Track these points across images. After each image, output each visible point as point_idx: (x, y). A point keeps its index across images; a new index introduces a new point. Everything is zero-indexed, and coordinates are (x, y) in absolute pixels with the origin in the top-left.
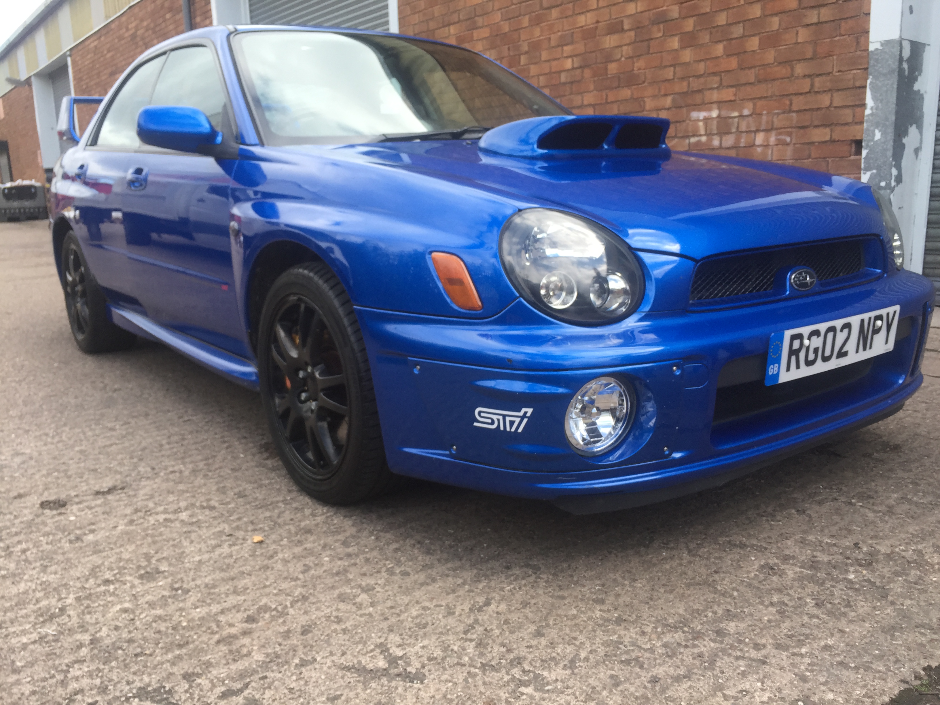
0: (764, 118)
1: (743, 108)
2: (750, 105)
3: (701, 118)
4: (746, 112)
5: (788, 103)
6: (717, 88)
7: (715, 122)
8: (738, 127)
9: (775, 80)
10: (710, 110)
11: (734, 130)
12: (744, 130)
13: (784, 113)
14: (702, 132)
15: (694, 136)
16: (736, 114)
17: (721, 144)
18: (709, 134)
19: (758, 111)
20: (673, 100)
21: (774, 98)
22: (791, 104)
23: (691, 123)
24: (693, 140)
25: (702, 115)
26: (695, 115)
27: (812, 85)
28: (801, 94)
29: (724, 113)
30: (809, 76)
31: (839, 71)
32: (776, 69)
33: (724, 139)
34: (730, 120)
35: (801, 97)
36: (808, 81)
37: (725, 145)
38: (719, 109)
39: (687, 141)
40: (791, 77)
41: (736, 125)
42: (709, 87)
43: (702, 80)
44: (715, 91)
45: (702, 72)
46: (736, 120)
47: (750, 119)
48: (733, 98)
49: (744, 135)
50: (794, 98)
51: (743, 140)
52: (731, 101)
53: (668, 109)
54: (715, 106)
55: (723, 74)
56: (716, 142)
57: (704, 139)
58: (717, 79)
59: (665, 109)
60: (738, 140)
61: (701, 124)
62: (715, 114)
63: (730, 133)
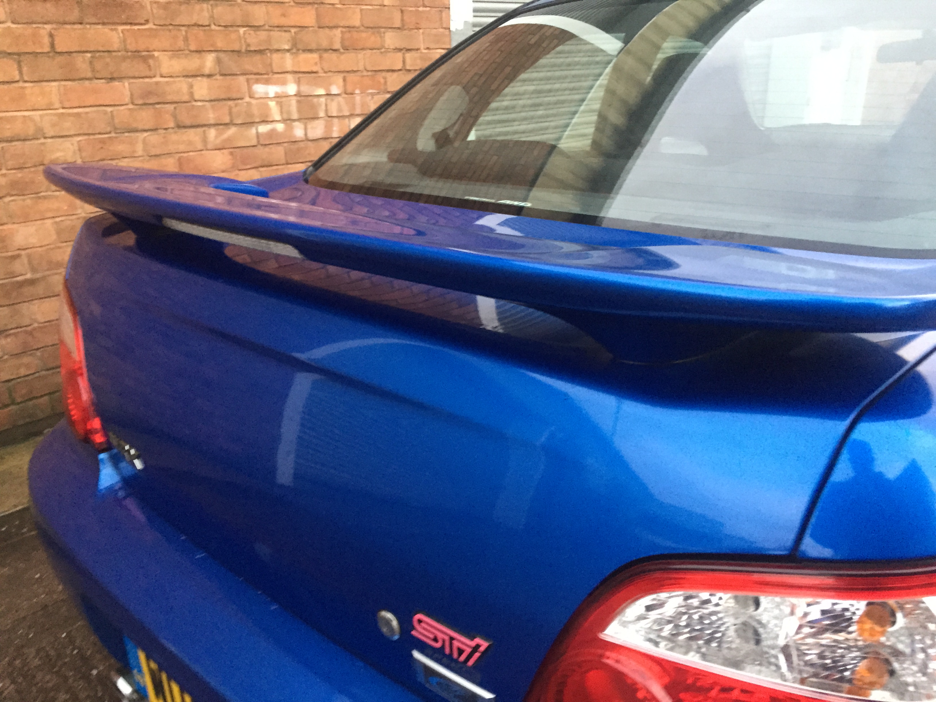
0: (358, 98)
1: (330, 84)
2: (339, 79)
3: (272, 95)
4: (335, 90)
5: (382, 81)
6: (288, 51)
7: (293, 102)
8: (326, 111)
9: (362, 49)
10: (284, 83)
11: (322, 114)
12: (335, 114)
13: (378, 93)
14: (278, 117)
15: (265, 122)
16: (322, 92)
17: (306, 134)
18: (287, 120)
19: (349, 90)
20: (219, 61)
21: (365, 73)
22: (386, 83)
23: (254, 102)
24: (263, 129)
25: (272, 90)
26: (259, 89)
27: (404, 62)
28: (393, 71)
29: (306, 89)
30: (400, 50)
31: (428, 48)
32: (364, 35)
33: (309, 126)
34: (315, 100)
35: (395, 75)
36: (400, 55)
37: (312, 135)
38: (298, 82)
39: (253, 131)
40: (380, 48)
41: (323, 107)
42: (276, 47)
43: (263, 35)
44: (288, 55)
45: (261, 23)
46: (323, 100)
47: (340, 99)
48: (314, 70)
49: (336, 120)
50: (388, 75)
51: (335, 129)
52: (313, 72)
53: (209, 76)
54: (289, 77)
55: (293, 30)
56: (299, 132)
57: (280, 127)
58: (287, 35)
59: (203, 75)
60: (328, 127)
61: (272, 104)
62: (291, 89)
63: (317, 118)
